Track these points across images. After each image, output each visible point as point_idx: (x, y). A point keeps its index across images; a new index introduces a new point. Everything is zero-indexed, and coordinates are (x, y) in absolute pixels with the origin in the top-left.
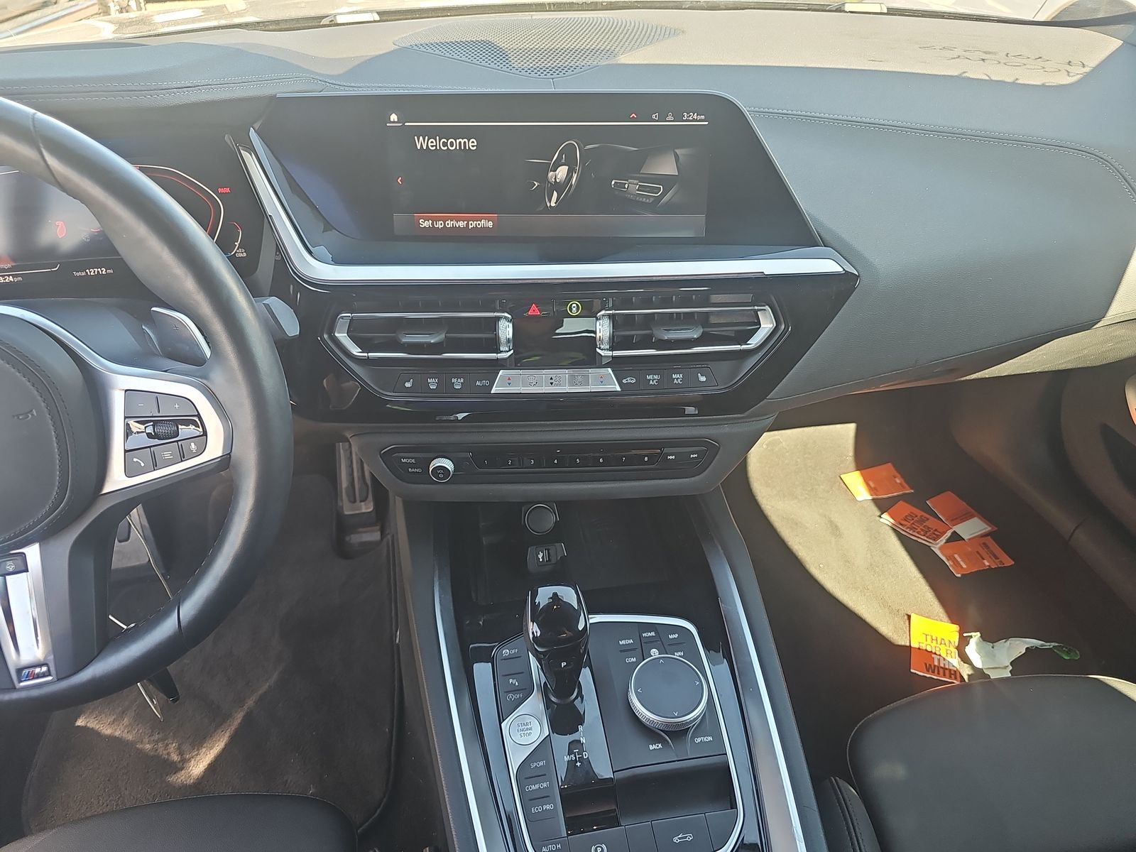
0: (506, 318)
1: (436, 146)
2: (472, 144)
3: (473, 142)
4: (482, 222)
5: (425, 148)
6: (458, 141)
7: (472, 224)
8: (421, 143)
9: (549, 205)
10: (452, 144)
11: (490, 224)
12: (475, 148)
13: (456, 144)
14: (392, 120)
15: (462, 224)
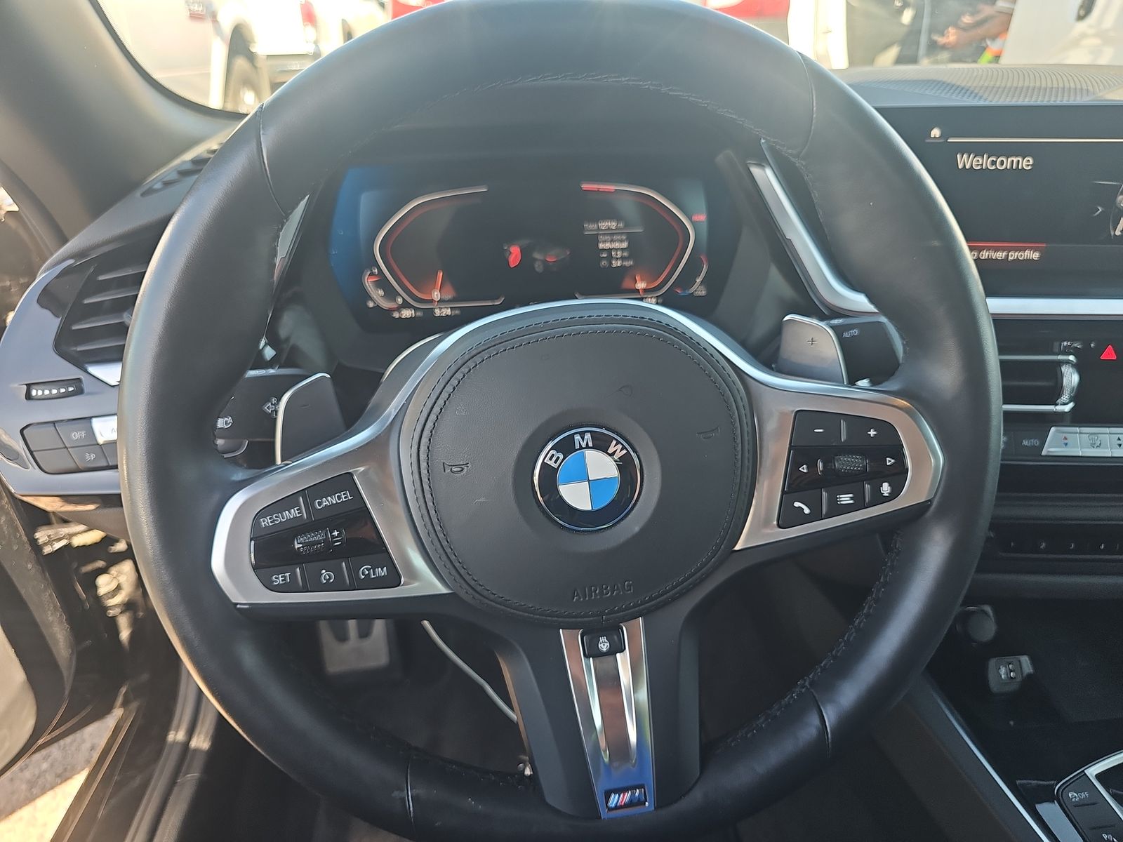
0: (1068, 362)
1: (982, 165)
2: (1026, 163)
3: (1029, 161)
4: (1026, 254)
5: (967, 167)
6: (1010, 160)
7: (1013, 256)
8: (964, 161)
9: (1112, 233)
10: (1002, 163)
11: (1036, 256)
12: (1030, 168)
13: (1007, 162)
14: (932, 136)
15: (1000, 255)
